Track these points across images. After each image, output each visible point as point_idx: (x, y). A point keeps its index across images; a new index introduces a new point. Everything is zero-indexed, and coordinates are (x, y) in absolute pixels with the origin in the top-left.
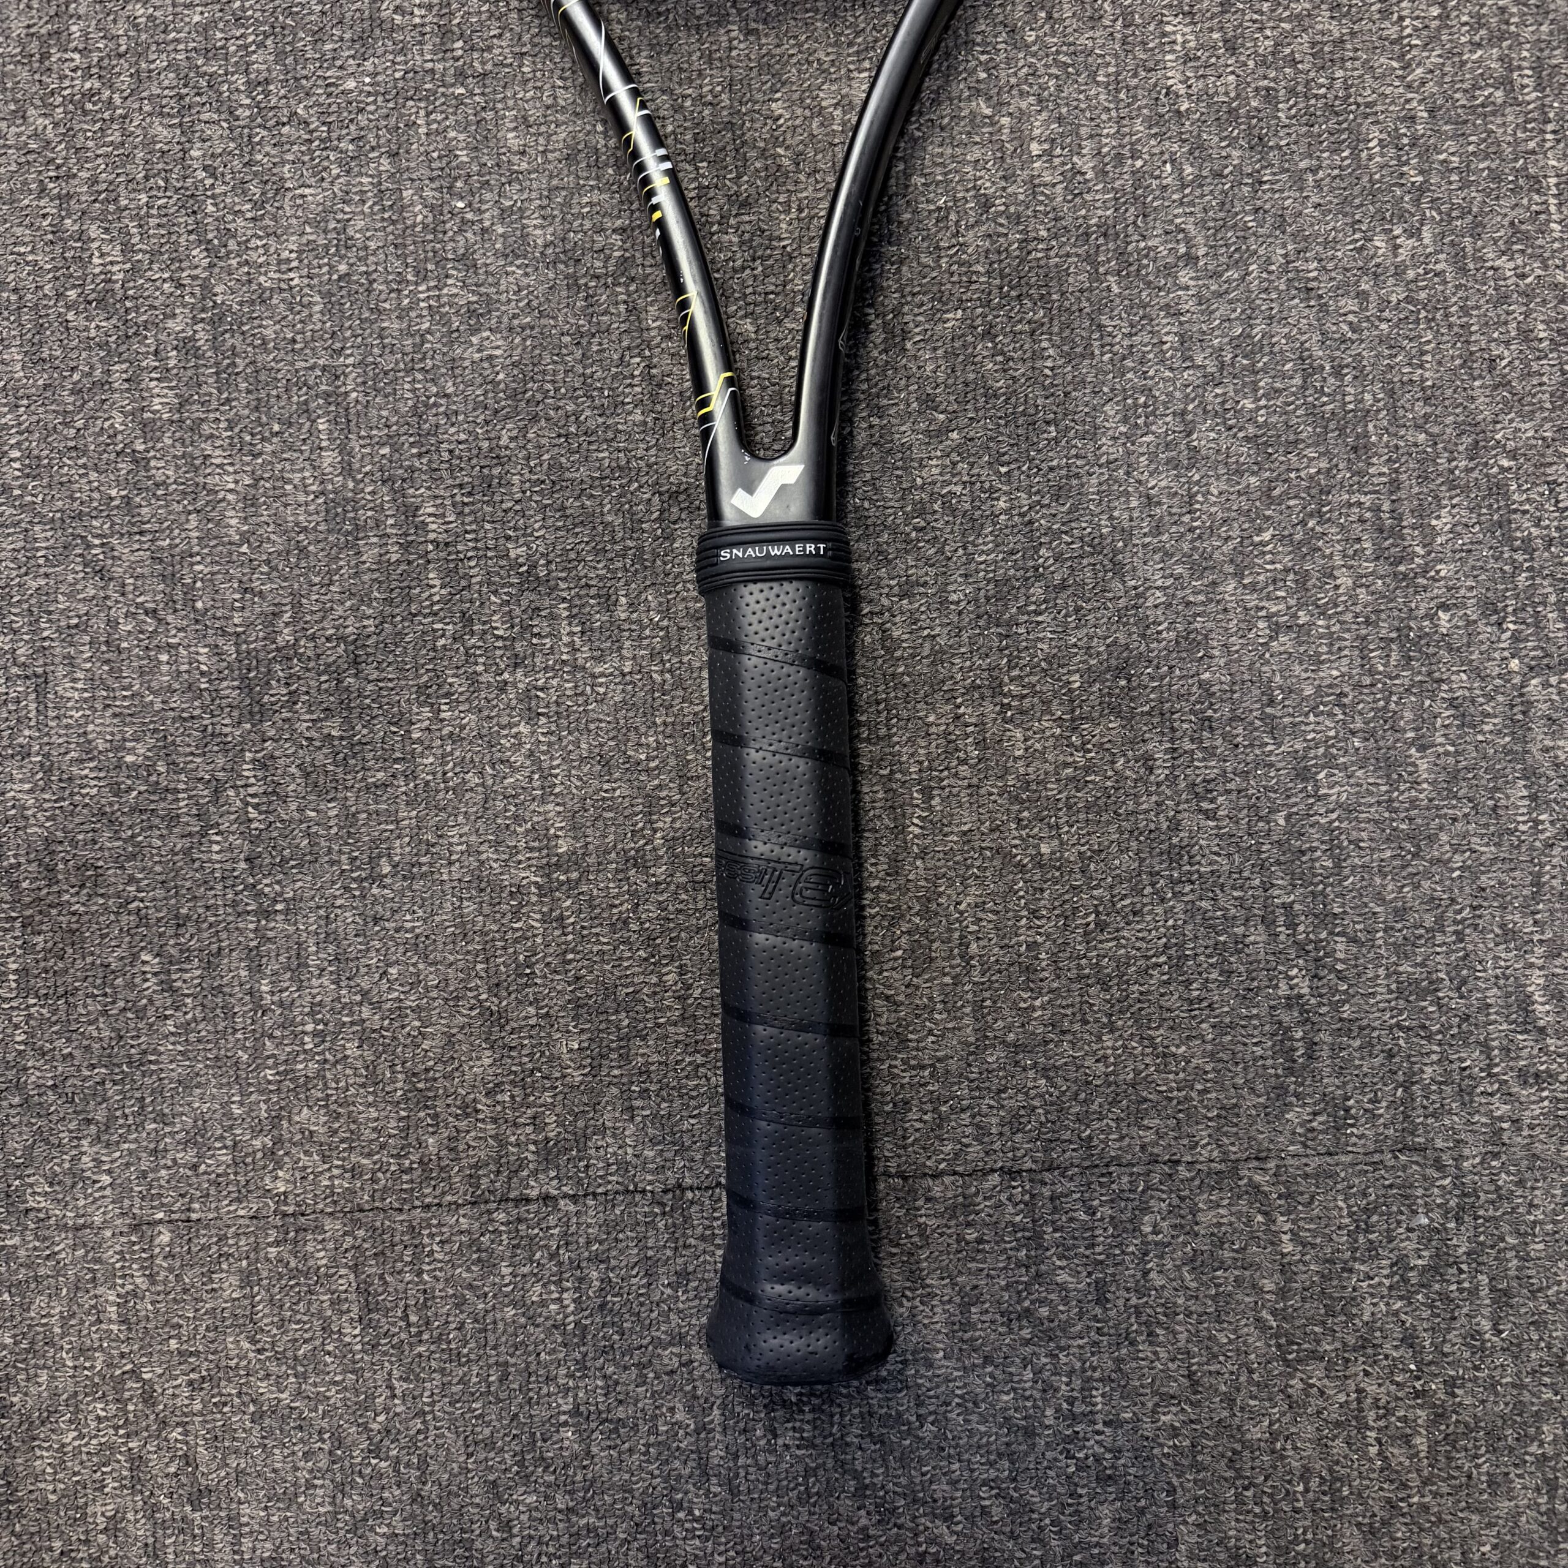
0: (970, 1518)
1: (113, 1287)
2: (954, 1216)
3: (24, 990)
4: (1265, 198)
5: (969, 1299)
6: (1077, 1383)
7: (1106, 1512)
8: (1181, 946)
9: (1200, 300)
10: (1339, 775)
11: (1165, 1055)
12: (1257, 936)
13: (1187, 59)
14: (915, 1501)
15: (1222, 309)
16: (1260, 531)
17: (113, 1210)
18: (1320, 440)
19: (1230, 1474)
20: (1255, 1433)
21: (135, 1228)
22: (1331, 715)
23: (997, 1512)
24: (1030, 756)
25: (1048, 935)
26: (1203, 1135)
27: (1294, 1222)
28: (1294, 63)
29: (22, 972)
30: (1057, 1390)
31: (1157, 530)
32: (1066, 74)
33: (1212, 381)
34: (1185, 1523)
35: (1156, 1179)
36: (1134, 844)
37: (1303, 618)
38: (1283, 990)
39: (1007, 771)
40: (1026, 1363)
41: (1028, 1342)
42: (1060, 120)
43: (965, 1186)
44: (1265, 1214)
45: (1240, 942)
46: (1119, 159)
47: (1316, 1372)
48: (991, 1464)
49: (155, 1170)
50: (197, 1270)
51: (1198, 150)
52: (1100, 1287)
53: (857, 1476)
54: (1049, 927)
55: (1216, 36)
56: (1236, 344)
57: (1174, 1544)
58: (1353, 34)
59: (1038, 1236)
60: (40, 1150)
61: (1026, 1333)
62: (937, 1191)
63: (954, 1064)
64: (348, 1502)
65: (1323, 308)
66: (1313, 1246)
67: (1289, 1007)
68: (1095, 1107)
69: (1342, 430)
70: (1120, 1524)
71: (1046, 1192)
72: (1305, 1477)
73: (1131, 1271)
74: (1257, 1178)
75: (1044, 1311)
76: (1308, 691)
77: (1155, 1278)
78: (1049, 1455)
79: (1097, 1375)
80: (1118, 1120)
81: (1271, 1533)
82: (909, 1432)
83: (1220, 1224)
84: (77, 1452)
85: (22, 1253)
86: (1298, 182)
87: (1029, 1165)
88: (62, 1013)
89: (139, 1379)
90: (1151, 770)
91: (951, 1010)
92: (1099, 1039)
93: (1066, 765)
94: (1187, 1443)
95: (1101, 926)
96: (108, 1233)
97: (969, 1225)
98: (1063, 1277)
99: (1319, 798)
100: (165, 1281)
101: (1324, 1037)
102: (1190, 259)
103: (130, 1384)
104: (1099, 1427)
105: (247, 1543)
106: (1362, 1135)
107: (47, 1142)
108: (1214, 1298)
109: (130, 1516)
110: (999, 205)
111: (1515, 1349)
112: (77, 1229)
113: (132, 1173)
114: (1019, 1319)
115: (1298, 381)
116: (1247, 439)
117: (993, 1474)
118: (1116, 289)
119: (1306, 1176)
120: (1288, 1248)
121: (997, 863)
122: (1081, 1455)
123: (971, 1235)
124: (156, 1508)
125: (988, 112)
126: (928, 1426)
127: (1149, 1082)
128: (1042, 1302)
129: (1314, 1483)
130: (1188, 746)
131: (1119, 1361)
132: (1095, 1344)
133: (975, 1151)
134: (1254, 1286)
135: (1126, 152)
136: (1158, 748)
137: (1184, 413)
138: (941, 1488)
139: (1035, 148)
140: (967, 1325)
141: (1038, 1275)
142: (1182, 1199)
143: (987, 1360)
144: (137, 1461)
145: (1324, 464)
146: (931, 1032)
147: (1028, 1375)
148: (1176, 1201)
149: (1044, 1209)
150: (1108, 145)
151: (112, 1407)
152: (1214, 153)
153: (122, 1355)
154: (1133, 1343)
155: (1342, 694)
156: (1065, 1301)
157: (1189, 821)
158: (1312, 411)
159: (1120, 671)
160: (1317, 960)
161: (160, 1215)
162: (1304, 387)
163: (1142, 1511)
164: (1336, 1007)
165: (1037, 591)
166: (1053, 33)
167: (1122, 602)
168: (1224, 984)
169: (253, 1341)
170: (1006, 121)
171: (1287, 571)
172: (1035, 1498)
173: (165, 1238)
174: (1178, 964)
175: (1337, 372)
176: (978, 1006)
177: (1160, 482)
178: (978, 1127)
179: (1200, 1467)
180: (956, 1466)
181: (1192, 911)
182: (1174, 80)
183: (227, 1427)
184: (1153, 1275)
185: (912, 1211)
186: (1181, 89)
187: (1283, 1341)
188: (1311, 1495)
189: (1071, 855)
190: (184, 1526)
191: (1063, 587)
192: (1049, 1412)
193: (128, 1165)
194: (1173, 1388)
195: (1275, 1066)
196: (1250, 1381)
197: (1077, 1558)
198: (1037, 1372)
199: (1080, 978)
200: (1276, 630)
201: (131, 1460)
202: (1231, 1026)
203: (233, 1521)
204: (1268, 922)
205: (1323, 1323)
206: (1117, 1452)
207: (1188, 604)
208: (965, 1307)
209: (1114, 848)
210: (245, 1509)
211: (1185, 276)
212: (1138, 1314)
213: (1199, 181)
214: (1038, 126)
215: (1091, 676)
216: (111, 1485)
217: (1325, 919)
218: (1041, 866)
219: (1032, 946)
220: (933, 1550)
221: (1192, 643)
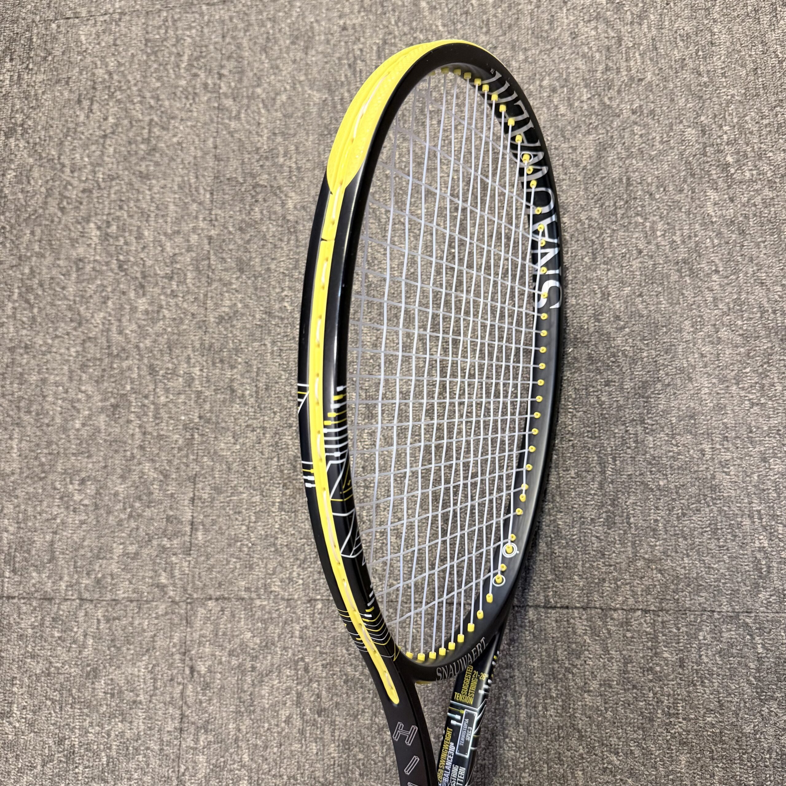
0: (626, 754)
1: (299, 623)
2: (622, 626)
3: (281, 509)
4: (745, 251)
5: (627, 661)
6: (671, 700)
7: (683, 758)
8: (716, 524)
9: (721, 286)
10: (779, 461)
11: (709, 568)
12: (747, 522)
13: (715, 204)
14: (603, 744)
15: (729, 289)
16: (745, 368)
17: (302, 594)
18: (768, 336)
19: (736, 747)
20: (748, 729)
21: (309, 601)
22: (775, 437)
23: (637, 753)
24: (655, 448)
25: (662, 517)
26: (724, 600)
27: (763, 640)
28: (755, 206)
29: (281, 503)
30: (663, 702)
31: (705, 366)
32: (670, 209)
33: (724, 314)
34: (717, 767)
35: (705, 617)
36: (697, 483)
37: (763, 401)
38: (757, 544)
39: (646, 452)
40: (650, 689)
41: (651, 681)
42: (668, 224)
43: (627, 615)
44: (751, 635)
45: (740, 525)
46: (690, 237)
47: (774, 706)
48: (635, 731)
49: (319, 579)
50: (330, 620)
51: (719, 234)
52: (682, 660)
53: (579, 731)
54: (662, 514)
55: (726, 196)
56: (735, 301)
57: (713, 776)
58: (778, 196)
59: (657, 637)
60: (279, 569)
61: (650, 677)
62: (615, 616)
63: (624, 565)
64: (377, 720)
65: (768, 289)
66: (771, 651)
67: (759, 551)
68: (680, 586)
69: (776, 333)
70: (689, 764)
71: (660, 619)
72: (770, 751)
73: (694, 655)
74: (748, 620)
75: (658, 669)
76: (766, 428)
77: (705, 660)
78: (659, 730)
79: (680, 697)
80: (690, 592)
81: (756, 776)
82: (601, 715)
83: (731, 638)
84: (278, 689)
85: (267, 607)
86: (758, 245)
87: (653, 608)
88: (293, 519)
89: (304, 661)
90: (704, 455)
91: (623, 544)
92: (683, 560)
93: (670, 451)
94: (718, 731)
95: (684, 515)
96: (299, 602)
97: (628, 630)
98: (666, 655)
99: (771, 469)
100: (318, 623)
101: (775, 564)
102: (717, 272)
103: (301, 663)
104: (681, 720)
105: (337, 733)
107: (281, 565)
108: (729, 669)
109: (295, 716)
110: (645, 252)
112: (288, 600)
113: (310, 580)
114: (648, 671)
115: (759, 315)
116: (740, 335)
117: (635, 736)
118: (688, 281)
119: (768, 621)
120: (760, 650)
121: (642, 487)
122: (673, 731)
123: (629, 635)
124: (304, 714)
125: (641, 221)
126: (609, 713)
127: (703, 578)
128: (657, 665)
129: (774, 756)
130: (718, 446)
131: (689, 692)
132: (680, 684)
133: (631, 601)
134: (746, 666)
135: (692, 235)
136: (707, 447)
137: (715, 325)
138: (614, 740)
139: (659, 233)
140: (626, 672)
141: (656, 653)
142: (716, 626)
143: (634, 687)
144: (299, 695)
145: (769, 345)
146: (614, 552)
147: (651, 695)
148: (713, 627)
149: (659, 626)
150: (686, 232)
151: (293, 672)
152: (726, 236)
153: (299, 651)
154: (695, 685)
155: (779, 430)
156: (667, 665)
157: (719, 476)
158: (765, 326)
159: (691, 417)
160: (771, 533)
161: (319, 597)
162: (761, 317)
163: (699, 759)
164: (779, 552)
165: (659, 386)
166: (666, 195)
167: (692, 392)
168: (733, 541)
169: (347, 650)
170: (648, 224)
171: (756, 383)
172: (653, 748)
173: (319, 606)
174: (714, 532)
175: (774, 312)
176: (634, 543)
177: (707, 349)
178: (633, 591)
179: (723, 742)
180: (620, 731)
181: (720, 511)
182: (710, 211)
183: (334, 685)
184: (703, 657)
185: (605, 623)
186: (713, 214)
187: (759, 691)
188: (772, 760)
189: (672, 486)
190: (314, 724)
191: (669, 385)
192: (659, 711)
193: (309, 577)
194: (712, 706)
195: (754, 575)
196: (745, 706)
197: (671, 777)
198: (655, 694)
199: (675, 535)
200: (753, 405)
201: (297, 693)
202: (736, 557)
203: (333, 723)
204: (751, 517)
205: (776, 685)
206: (688, 732)
207: (718, 394)
208: (626, 664)
209: (689, 485)
210: (338, 719)
211: (715, 277)
212: (697, 673)
213: (720, 245)
214: (660, 226)
215: (680, 419)
216: (289, 703)
217: (774, 517)
218: (659, 489)
219: (656, 521)
220: (610, 767)
221: (720, 408)
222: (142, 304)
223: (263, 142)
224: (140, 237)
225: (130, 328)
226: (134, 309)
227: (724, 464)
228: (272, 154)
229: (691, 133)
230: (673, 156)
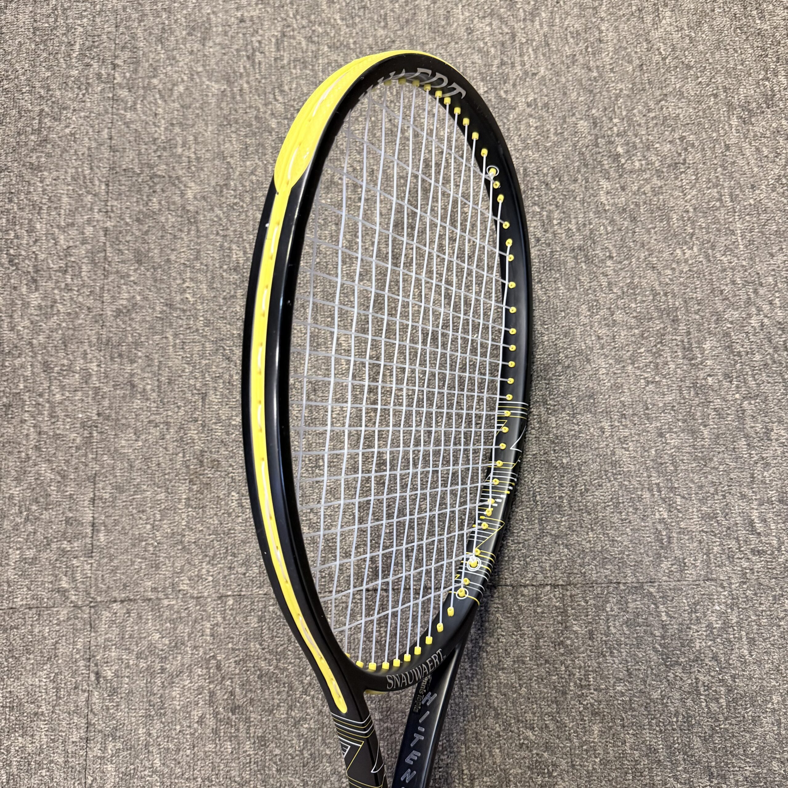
0: (541, 729)
1: (209, 621)
2: (532, 602)
3: (188, 506)
4: (637, 237)
5: (539, 636)
6: (583, 672)
7: (596, 728)
8: (618, 499)
9: (615, 271)
10: (674, 436)
11: (613, 541)
12: (647, 495)
13: (608, 193)
14: (518, 721)
15: (623, 274)
16: (640, 348)
17: (212, 591)
18: (660, 317)
19: (645, 713)
20: (655, 695)
21: (220, 598)
22: (670, 413)
23: (552, 726)
24: (558, 427)
25: (566, 493)
26: (629, 572)
27: (667, 608)
28: (645, 194)
29: (188, 499)
30: (574, 675)
31: (602, 348)
32: (565, 198)
33: (619, 297)
34: (628, 734)
35: (611, 589)
36: (598, 460)
37: (657, 379)
38: (657, 516)
39: (549, 432)
40: (562, 663)
41: (562, 655)
42: (564, 212)
43: (537, 591)
44: (655, 604)
45: (640, 498)
46: (584, 225)
47: (679, 670)
48: (549, 706)
49: (230, 575)
50: (242, 615)
51: (612, 222)
52: (591, 633)
53: (495, 709)
54: (567, 490)
55: (618, 185)
56: (628, 285)
57: (624, 743)
58: (665, 185)
59: (566, 611)
60: (187, 567)
61: (562, 651)
62: (526, 592)
63: (532, 542)
64: (293, 714)
65: (659, 273)
66: (674, 618)
67: (660, 523)
68: (586, 560)
69: (668, 314)
70: (602, 733)
71: (568, 593)
72: (677, 714)
73: (602, 627)
74: (652, 590)
75: (569, 642)
76: (661, 405)
77: (613, 630)
78: (572, 702)
79: (591, 669)
80: (596, 566)
81: (665, 740)
82: (516, 691)
83: (637, 608)
84: (189, 689)
85: (176, 607)
86: (648, 231)
87: (561, 582)
88: (200, 515)
89: (216, 659)
90: (604, 432)
91: (530, 521)
92: (588, 534)
93: (572, 430)
94: (628, 699)
95: (587, 490)
96: (209, 600)
97: (538, 606)
98: (576, 628)
99: (667, 444)
100: (229, 619)
101: (674, 535)
102: (611, 257)
103: (212, 661)
104: (592, 691)
105: (252, 730)
106: (691, 574)
107: (189, 563)
108: (636, 638)
109: (208, 716)
110: (543, 240)
111: (759, 663)
112: (198, 598)
113: (221, 576)
114: (559, 645)
115: (651, 297)
116: (634, 317)
117: (550, 710)
118: (584, 267)
119: (670, 589)
120: (664, 618)
121: (546, 466)
122: (585, 703)
123: (539, 610)
124: (218, 713)
125: (538, 210)
126: (523, 689)
127: (607, 551)
128: (568, 638)
129: (680, 719)
130: (617, 424)
131: (599, 663)
132: (590, 656)
133: (540, 577)
134: (652, 634)
135: (587, 223)
136: (606, 425)
137: (610, 308)
138: (529, 716)
139: (555, 222)
140: (538, 647)
141: (566, 627)
142: (622, 597)
143: (547, 661)
144: (212, 694)
145: (662, 326)
146: (522, 530)
147: (563, 668)
148: (619, 598)
149: (568, 600)
150: (581, 220)
151: (205, 671)
152: (618, 223)
153: (210, 649)
154: (604, 656)
155: (674, 406)
156: (577, 638)
157: (618, 452)
158: (657, 308)
159: (590, 397)
160: (670, 505)
161: (230, 593)
162: (654, 300)
163: (611, 728)
164: (678, 523)
165: (559, 368)
166: (561, 185)
167: (590, 373)
168: (635, 513)
169: (261, 645)
170: (545, 213)
171: (651, 362)
172: (566, 720)
173: (231, 602)
174: (617, 505)
175: (666, 294)
176: (540, 520)
177: (603, 331)
178: (541, 567)
179: (633, 710)
180: (535, 706)
181: (621, 485)
182: (603, 199)
183: (248, 681)
184: (611, 628)
185: (516, 600)
186: (606, 202)
187: (665, 657)
188: (679, 723)
189: (575, 463)
190: (229, 722)
191: (568, 367)
192: (572, 684)
193: (219, 573)
194: (621, 675)
195: (656, 546)
196: (652, 673)
197: (585, 747)
198: (567, 667)
199: (579, 510)
200: (648, 383)
201: (210, 693)
202: (638, 530)
203: (247, 720)
204: (650, 490)
205: (680, 650)
206: (600, 702)
207: (615, 373)
208: (537, 640)
209: (590, 462)
210: (253, 715)
211: (609, 263)
212: (606, 644)
213: (613, 232)
214: (556, 215)
215: (580, 398)
216: (201, 703)
217: (672, 489)
218: (563, 468)
219: (561, 497)
220: (526, 742)
221: (617, 387)
222: (35, 299)
223: (161, 133)
224: (31, 230)
225: (23, 324)
226: (26, 305)
227: (623, 441)
228: (170, 144)
229: (583, 126)
230: (567, 147)
